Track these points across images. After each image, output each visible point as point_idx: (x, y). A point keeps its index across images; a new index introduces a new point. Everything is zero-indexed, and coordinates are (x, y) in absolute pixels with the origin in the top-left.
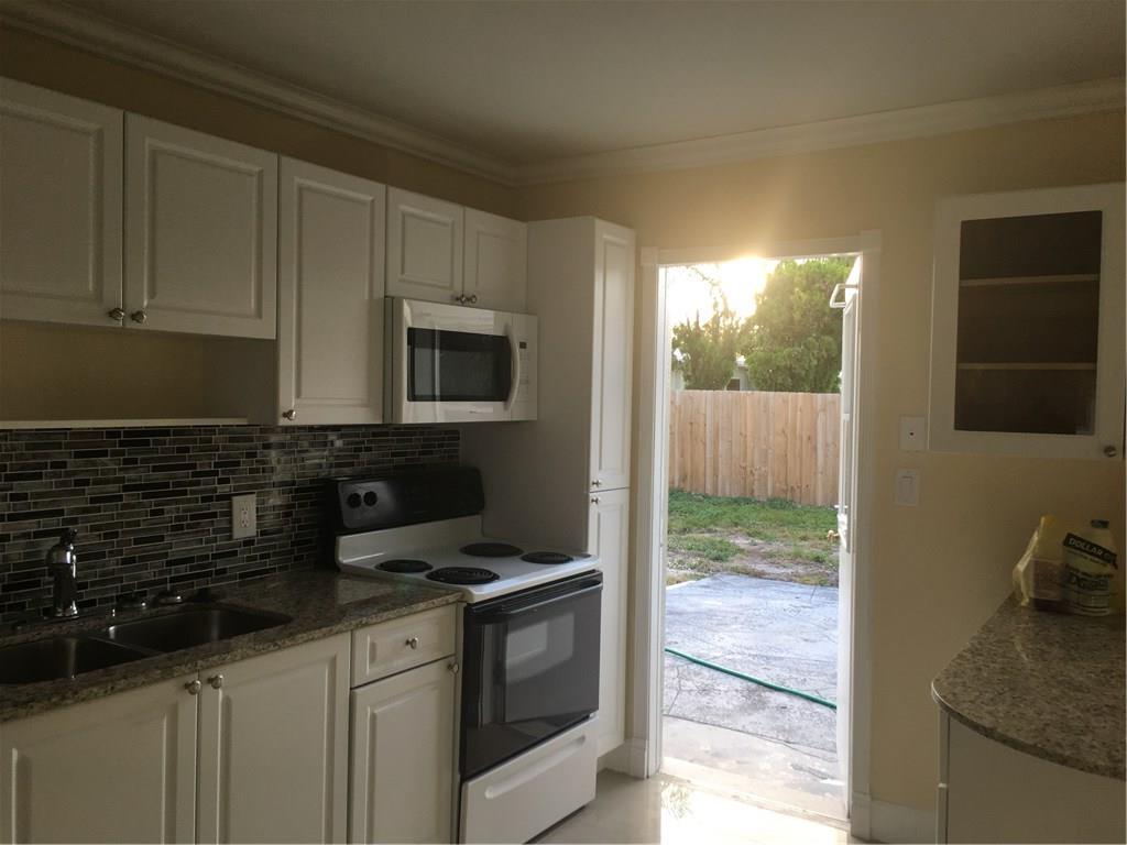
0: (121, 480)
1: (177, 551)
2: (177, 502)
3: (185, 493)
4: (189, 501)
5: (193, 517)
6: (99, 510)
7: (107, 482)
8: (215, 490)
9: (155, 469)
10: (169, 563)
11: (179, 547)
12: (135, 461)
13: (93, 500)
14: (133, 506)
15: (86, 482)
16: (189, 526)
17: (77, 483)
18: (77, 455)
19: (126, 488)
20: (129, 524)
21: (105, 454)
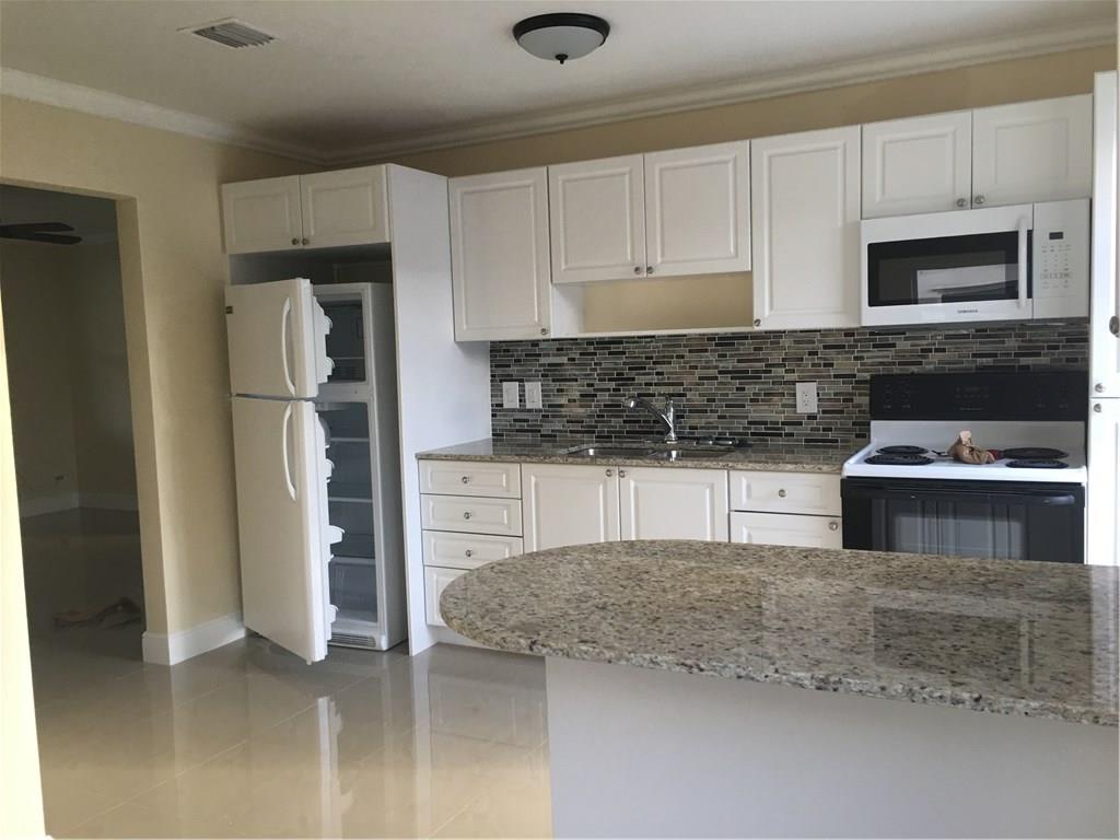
0: (716, 367)
1: (754, 416)
2: (756, 383)
3: (760, 378)
4: (763, 383)
5: (765, 394)
6: (703, 384)
7: (709, 368)
8: (783, 377)
9: (739, 361)
10: (749, 423)
11: (755, 412)
12: (725, 356)
13: (700, 378)
14: (725, 384)
15: (696, 368)
16: (762, 400)
17: (691, 367)
18: (690, 351)
19: (720, 372)
20: (721, 394)
21: (706, 351)
